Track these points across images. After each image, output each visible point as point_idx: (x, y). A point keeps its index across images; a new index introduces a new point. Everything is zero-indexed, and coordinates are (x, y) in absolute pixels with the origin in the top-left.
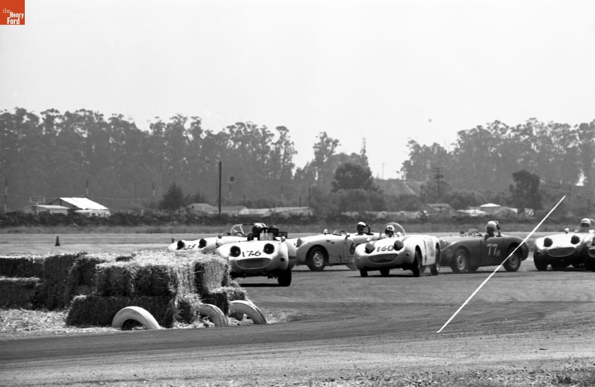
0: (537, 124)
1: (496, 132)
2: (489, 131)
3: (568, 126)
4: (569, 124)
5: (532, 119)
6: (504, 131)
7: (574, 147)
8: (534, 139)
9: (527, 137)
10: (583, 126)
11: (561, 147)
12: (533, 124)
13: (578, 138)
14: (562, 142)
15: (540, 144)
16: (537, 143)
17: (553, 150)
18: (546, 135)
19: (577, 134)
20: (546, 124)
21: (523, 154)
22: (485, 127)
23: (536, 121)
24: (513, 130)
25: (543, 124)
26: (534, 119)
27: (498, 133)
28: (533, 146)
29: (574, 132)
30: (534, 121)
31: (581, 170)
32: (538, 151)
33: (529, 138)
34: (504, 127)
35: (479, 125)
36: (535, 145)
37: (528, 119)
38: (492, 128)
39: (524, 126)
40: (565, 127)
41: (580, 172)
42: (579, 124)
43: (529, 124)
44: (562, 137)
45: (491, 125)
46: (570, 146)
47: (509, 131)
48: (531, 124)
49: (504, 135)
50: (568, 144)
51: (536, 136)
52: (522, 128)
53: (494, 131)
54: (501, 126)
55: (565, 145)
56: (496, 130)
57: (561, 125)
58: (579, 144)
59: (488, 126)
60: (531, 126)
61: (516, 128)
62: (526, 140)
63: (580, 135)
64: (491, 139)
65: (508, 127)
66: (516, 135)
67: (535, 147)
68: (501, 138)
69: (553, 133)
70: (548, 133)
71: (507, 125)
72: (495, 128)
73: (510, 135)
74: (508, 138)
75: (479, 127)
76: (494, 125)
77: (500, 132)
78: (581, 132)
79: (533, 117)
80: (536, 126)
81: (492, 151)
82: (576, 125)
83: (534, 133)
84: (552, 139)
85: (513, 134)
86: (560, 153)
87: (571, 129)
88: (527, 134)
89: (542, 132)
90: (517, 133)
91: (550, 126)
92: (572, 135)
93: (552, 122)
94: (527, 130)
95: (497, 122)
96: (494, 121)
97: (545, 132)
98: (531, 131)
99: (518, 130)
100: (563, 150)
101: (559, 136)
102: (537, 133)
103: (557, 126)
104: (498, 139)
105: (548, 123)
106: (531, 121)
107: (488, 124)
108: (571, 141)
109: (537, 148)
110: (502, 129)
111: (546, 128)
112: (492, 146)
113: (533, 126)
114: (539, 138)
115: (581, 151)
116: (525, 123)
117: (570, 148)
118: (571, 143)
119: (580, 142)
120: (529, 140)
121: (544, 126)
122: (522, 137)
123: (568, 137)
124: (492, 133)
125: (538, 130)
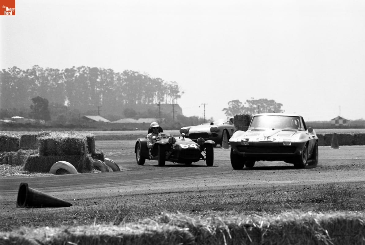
0: (39, 69)
1: (14, 73)
2: (10, 73)
3: (58, 70)
4: (59, 69)
5: (36, 66)
6: (19, 72)
7: (62, 83)
8: (37, 78)
9: (33, 76)
10: (67, 70)
11: (54, 83)
12: (37, 69)
13: (64, 77)
14: (54, 80)
15: (41, 81)
16: (39, 80)
17: (49, 85)
18: (44, 76)
19: (63, 75)
20: (44, 69)
21: (31, 87)
22: (7, 70)
23: (39, 67)
24: (24, 72)
25: (42, 69)
26: (37, 65)
27: (15, 74)
28: (37, 82)
29: (61, 74)
30: (37, 67)
31: (66, 97)
32: (40, 85)
33: (34, 77)
34: (19, 71)
35: (4, 69)
36: (38, 81)
37: (33, 66)
38: (11, 71)
39: (31, 70)
40: (56, 71)
41: (66, 98)
42: (64, 69)
43: (34, 69)
44: (54, 77)
45: (11, 69)
46: (60, 82)
47: (22, 73)
48: (35, 68)
49: (19, 75)
50: (58, 81)
51: (38, 76)
52: (30, 71)
53: (13, 72)
54: (17, 70)
55: (56, 81)
56: (14, 72)
57: (54, 69)
58: (65, 81)
59: (9, 70)
60: (35, 70)
61: (26, 71)
62: (32, 79)
63: (65, 76)
64: (11, 77)
65: (21, 71)
66: (26, 75)
67: (38, 83)
68: (17, 77)
69: (49, 74)
70: (46, 74)
71: (20, 69)
72: (13, 71)
73: (22, 75)
74: (21, 77)
75: (4, 70)
76: (13, 69)
77: (16, 74)
78: (66, 74)
79: (36, 65)
80: (39, 71)
81: (12, 84)
82: (63, 70)
83: (37, 75)
84: (49, 78)
85: (24, 75)
86: (53, 87)
87: (60, 72)
88: (33, 75)
89: (42, 74)
90: (26, 74)
91: (47, 70)
92: (60, 75)
93: (48, 68)
94: (33, 72)
95: (15, 67)
96: (12, 67)
97: (44, 74)
98: (36, 73)
99: (27, 72)
100: (55, 85)
101: (52, 76)
102: (39, 74)
103: (51, 70)
104: (16, 78)
105: (46, 69)
106: (35, 67)
107: (9, 68)
108: (60, 79)
109: (39, 83)
110: (18, 71)
111: (45, 71)
112: (11, 82)
113: (36, 70)
114: (41, 78)
115: (66, 85)
116: (32, 68)
117: (59, 84)
118: (60, 81)
119: (65, 80)
120: (34, 79)
121: (43, 70)
122: (29, 76)
123: (58, 77)
124: (11, 74)
125: (40, 73)
